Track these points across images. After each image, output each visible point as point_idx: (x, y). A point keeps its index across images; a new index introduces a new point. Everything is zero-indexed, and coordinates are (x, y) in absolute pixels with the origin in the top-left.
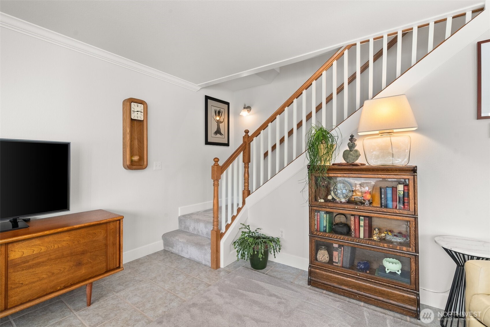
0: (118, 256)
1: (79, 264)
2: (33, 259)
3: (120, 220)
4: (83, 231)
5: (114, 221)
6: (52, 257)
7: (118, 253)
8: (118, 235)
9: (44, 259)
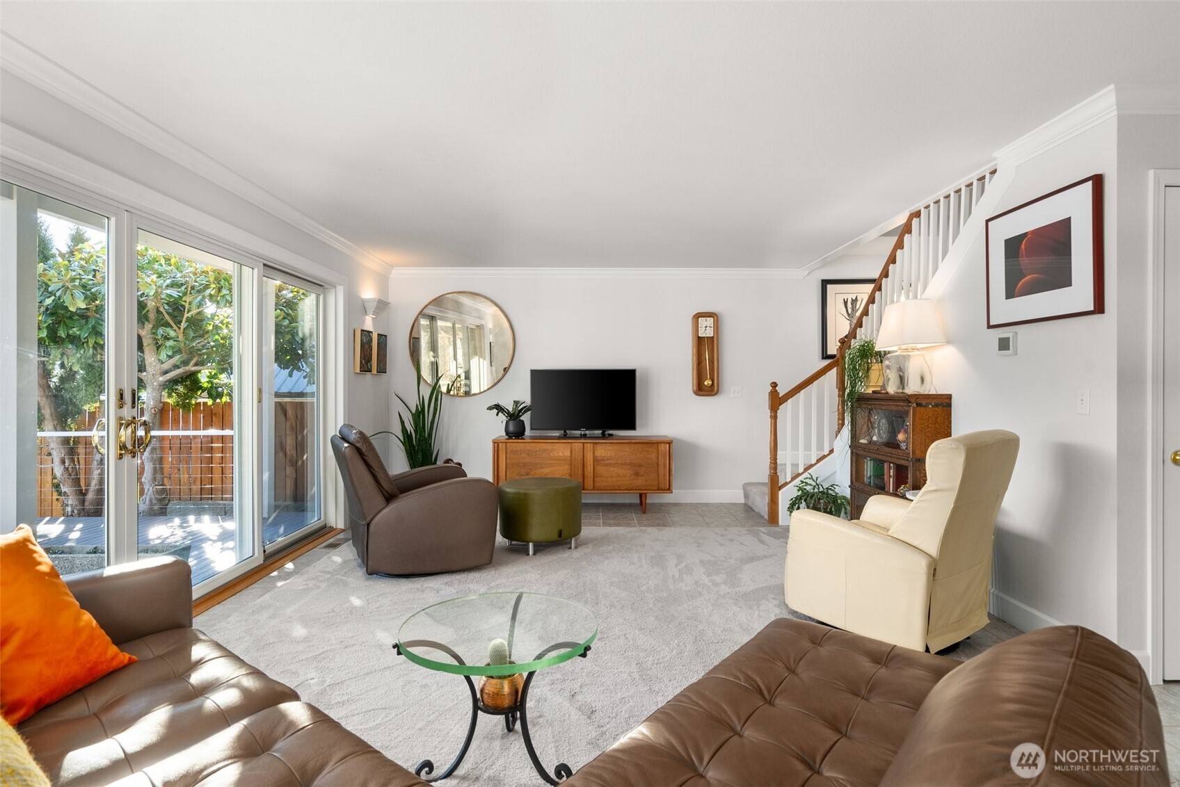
0: (668, 478)
1: (637, 474)
2: (607, 460)
3: (669, 443)
4: (638, 445)
5: (664, 443)
6: (619, 462)
7: (668, 474)
8: (668, 458)
9: (613, 462)
